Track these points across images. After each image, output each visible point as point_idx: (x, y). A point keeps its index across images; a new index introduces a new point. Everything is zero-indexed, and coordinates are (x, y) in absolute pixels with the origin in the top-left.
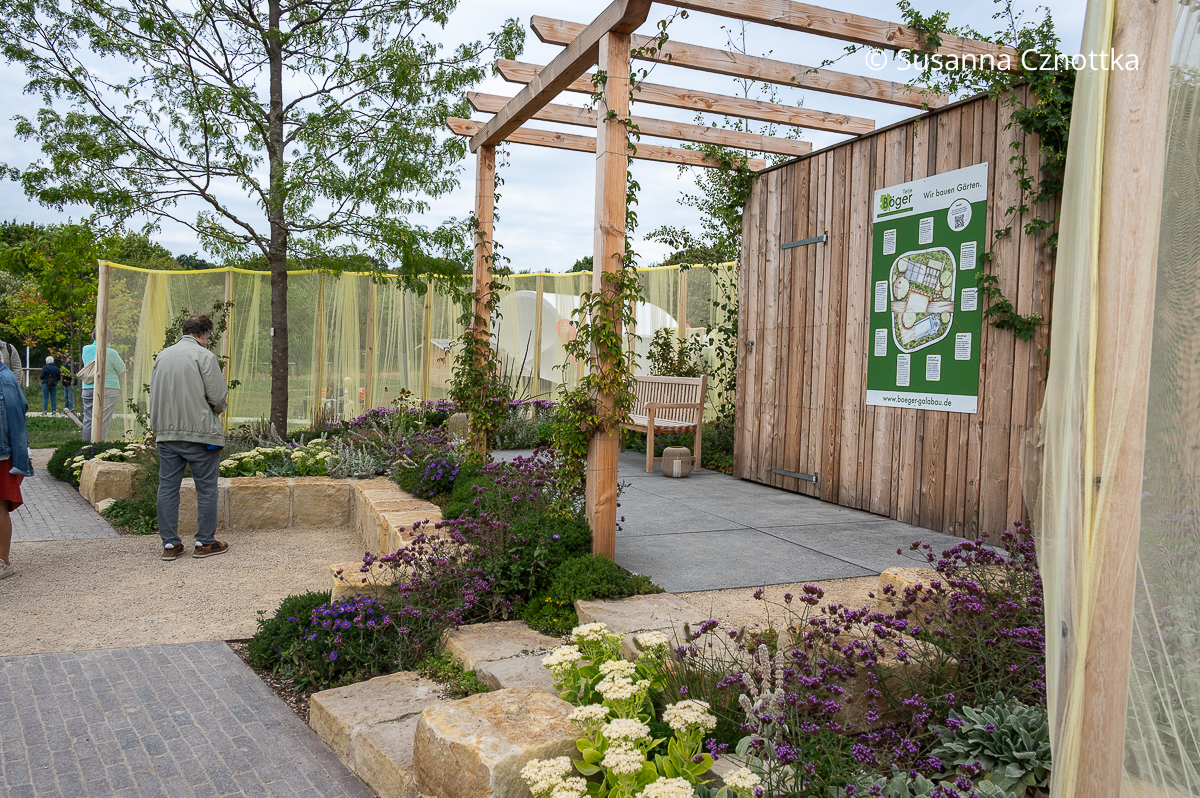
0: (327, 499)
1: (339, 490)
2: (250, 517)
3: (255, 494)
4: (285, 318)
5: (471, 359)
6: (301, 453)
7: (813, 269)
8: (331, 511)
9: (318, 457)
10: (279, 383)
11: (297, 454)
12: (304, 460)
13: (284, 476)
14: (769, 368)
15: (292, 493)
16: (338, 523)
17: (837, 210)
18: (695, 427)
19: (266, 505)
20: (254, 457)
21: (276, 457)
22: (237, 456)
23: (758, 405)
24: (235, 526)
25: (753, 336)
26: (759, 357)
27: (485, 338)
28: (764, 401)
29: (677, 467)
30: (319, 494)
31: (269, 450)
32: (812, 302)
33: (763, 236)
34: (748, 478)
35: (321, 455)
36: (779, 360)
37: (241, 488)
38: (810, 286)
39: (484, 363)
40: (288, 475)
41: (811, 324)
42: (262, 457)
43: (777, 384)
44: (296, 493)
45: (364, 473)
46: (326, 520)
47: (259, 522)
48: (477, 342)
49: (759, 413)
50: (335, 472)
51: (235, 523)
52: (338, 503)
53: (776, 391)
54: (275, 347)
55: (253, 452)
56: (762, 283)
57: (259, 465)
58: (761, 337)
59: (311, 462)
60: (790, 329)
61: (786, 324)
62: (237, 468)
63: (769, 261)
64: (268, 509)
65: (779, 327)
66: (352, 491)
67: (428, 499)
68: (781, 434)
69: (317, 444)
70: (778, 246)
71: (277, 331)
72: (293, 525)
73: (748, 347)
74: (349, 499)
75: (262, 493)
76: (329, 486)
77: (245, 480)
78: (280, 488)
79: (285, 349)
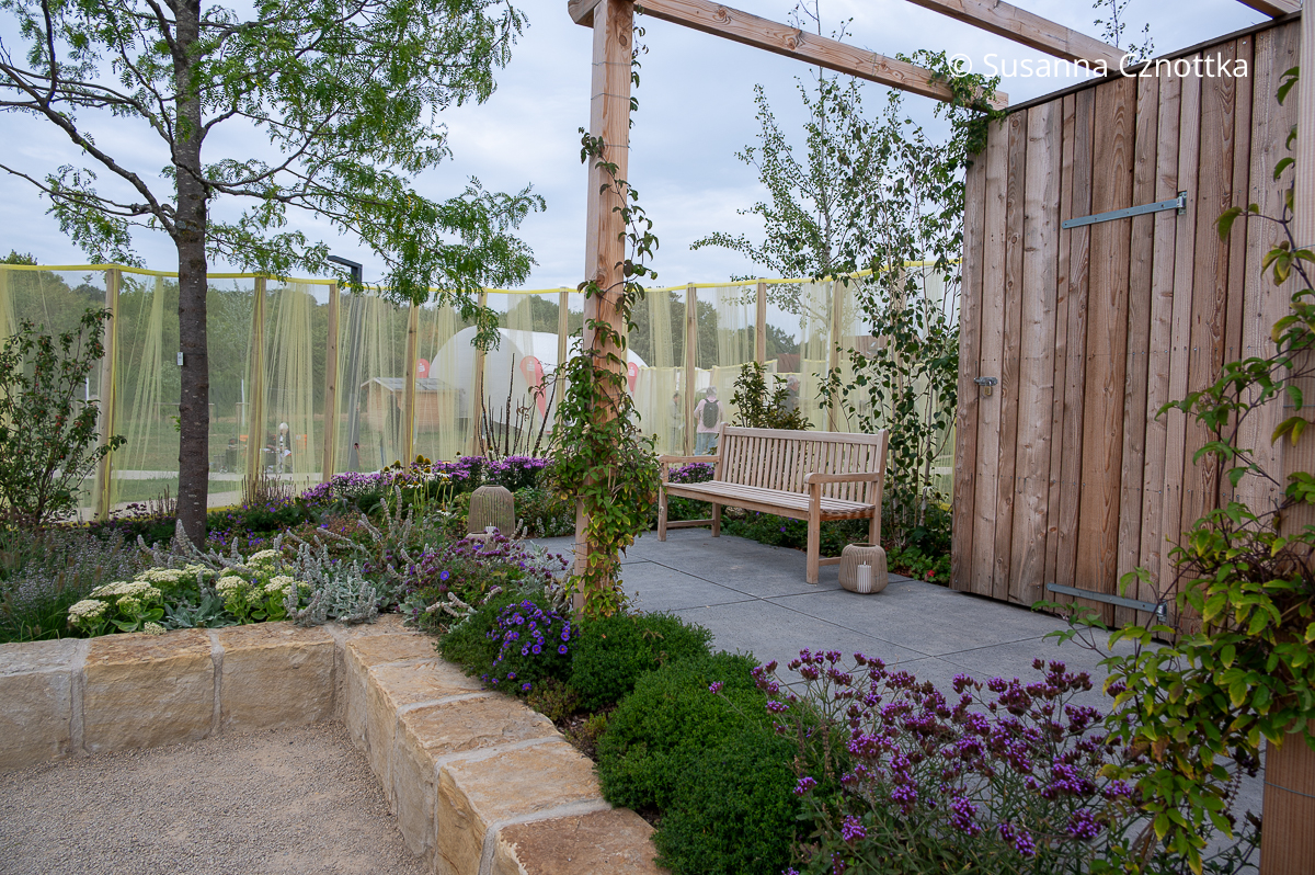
0: (291, 674)
1: (314, 654)
2: (129, 725)
3: (140, 678)
4: (203, 338)
5: (586, 409)
6: (235, 578)
7: (1145, 256)
8: (298, 697)
9: (269, 588)
10: (193, 444)
11: (227, 582)
12: (242, 592)
13: (201, 626)
14: (1034, 420)
15: (218, 670)
16: (312, 717)
17: (1210, 151)
18: (873, 509)
19: (165, 698)
20: (140, 595)
21: (186, 585)
22: (106, 590)
23: (1008, 480)
24: (96, 746)
25: (993, 368)
26: (1009, 403)
27: (614, 369)
28: (1024, 472)
29: (864, 578)
30: (272, 665)
31: (171, 575)
32: (1144, 311)
33: (1017, 212)
34: (987, 592)
35: (274, 584)
36: (1059, 407)
37: (108, 670)
38: (1139, 286)
39: (611, 416)
40: (210, 624)
41: (1141, 348)
42: (157, 592)
43: (1056, 447)
44: (228, 668)
45: (359, 615)
46: (288, 714)
47: (149, 734)
48: (598, 375)
49: (1010, 491)
50: (303, 618)
51: (96, 740)
52: (311, 679)
53: (1053, 457)
54: (185, 384)
55: (140, 584)
56: (1015, 284)
57: (152, 606)
58: (1015, 370)
59: (254, 595)
60: (1087, 359)
61: (1076, 347)
62: (105, 615)
63: (1031, 249)
64: (168, 705)
65: (1058, 357)
66: (339, 655)
67: (519, 694)
68: (1067, 527)
69: (267, 561)
70: (1053, 225)
71: (190, 357)
72: (221, 731)
73: (981, 388)
74: (334, 671)
75: (155, 676)
76: (295, 649)
77: (121, 641)
78: (193, 663)
79: (204, 388)
